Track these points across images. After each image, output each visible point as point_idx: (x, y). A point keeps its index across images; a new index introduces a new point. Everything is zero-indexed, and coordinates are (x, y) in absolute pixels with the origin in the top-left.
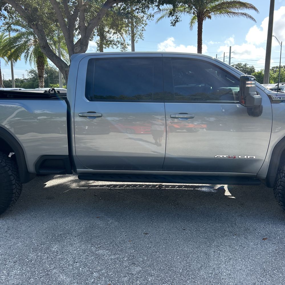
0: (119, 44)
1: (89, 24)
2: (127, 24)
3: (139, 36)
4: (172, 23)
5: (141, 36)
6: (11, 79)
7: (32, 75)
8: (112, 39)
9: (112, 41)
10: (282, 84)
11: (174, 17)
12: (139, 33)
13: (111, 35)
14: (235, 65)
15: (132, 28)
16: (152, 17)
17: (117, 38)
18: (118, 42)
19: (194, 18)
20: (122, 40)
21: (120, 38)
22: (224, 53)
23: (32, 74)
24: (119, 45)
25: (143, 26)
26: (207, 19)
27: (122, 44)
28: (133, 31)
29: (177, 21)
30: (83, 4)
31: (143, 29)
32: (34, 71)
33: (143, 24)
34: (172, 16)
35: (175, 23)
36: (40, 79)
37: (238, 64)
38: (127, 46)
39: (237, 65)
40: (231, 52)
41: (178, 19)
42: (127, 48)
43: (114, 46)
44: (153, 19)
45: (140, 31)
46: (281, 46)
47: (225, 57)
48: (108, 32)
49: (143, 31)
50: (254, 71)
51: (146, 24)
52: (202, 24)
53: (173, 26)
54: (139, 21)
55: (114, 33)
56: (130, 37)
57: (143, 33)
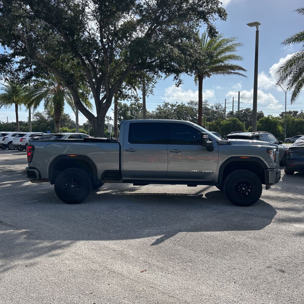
0: (133, 97)
1: (112, 86)
2: (140, 82)
3: (150, 92)
4: (176, 84)
5: (151, 91)
6: (15, 121)
7: (37, 119)
8: (127, 93)
9: (127, 95)
10: (259, 133)
11: (178, 81)
12: (150, 89)
13: (126, 91)
14: (243, 110)
15: (143, 85)
16: (160, 78)
17: (131, 93)
18: (132, 96)
19: (196, 77)
20: (136, 94)
21: (134, 92)
22: (233, 98)
23: (38, 117)
24: (133, 99)
25: (153, 84)
26: (206, 77)
27: (135, 98)
28: (144, 88)
29: (181, 83)
30: (109, 72)
31: (154, 86)
32: (40, 114)
33: (153, 82)
34: (176, 80)
35: (179, 85)
36: (57, 124)
37: (247, 109)
38: (139, 99)
39: (245, 110)
40: (240, 97)
41: (181, 81)
42: (139, 100)
43: (129, 99)
44: (161, 79)
45: (151, 88)
46: (286, 93)
47: (234, 102)
48: (124, 88)
49: (153, 87)
50: (263, 116)
51: (156, 82)
52: (202, 82)
53: (177, 87)
54: (150, 80)
55: (129, 89)
56: (142, 92)
57: (153, 89)
